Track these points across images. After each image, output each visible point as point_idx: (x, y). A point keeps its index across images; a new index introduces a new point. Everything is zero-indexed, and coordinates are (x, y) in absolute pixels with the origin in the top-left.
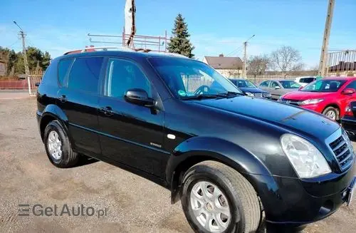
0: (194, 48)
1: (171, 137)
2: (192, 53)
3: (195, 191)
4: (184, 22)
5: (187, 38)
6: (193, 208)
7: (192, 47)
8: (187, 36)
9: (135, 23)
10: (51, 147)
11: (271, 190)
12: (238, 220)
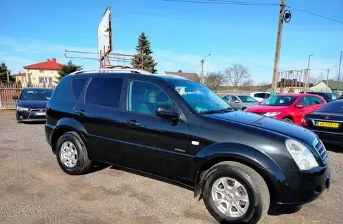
0: (156, 64)
1: (195, 143)
2: (155, 68)
3: (216, 185)
4: (147, 40)
5: (150, 55)
6: (214, 199)
7: (154, 62)
8: (150, 53)
9: (112, 42)
10: (63, 157)
11: (279, 180)
12: (256, 204)
